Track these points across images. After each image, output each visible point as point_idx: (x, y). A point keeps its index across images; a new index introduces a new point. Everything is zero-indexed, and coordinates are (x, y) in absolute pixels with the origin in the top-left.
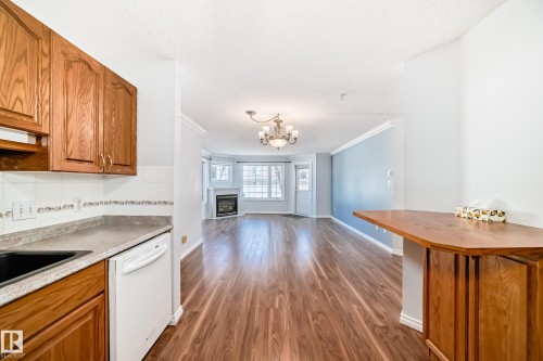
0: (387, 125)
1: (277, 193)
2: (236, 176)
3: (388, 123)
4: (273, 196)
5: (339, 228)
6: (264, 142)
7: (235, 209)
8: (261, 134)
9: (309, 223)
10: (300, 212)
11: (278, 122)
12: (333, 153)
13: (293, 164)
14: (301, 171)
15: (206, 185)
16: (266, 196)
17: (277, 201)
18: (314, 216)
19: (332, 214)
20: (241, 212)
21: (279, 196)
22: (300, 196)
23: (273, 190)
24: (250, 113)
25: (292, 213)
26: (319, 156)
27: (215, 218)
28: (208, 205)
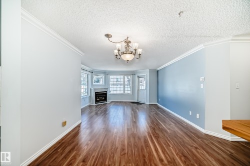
0: (200, 47)
1: (128, 91)
2: (107, 81)
3: (202, 45)
4: (126, 92)
5: (163, 111)
6: (119, 57)
7: (106, 99)
8: (116, 52)
9: (145, 107)
10: (140, 100)
11: (128, 43)
12: (158, 69)
13: (137, 75)
14: (140, 79)
15: (90, 86)
16: (122, 92)
17: (128, 95)
18: (148, 103)
19: (158, 102)
20: (109, 101)
22: (140, 92)
23: (126, 89)
24: (107, 36)
25: (136, 101)
26: (151, 71)
27: (94, 104)
28: (90, 97)
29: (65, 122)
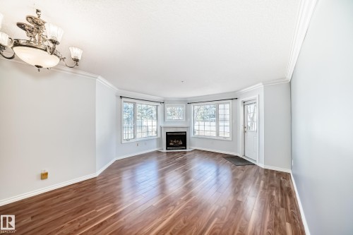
1: (225, 132)
4: (221, 135)
7: (184, 145)
16: (214, 134)
17: (224, 140)
20: (190, 148)
21: (228, 135)
23: (221, 128)
25: (240, 155)
27: (165, 151)
28: (160, 139)
29: (47, 174)
